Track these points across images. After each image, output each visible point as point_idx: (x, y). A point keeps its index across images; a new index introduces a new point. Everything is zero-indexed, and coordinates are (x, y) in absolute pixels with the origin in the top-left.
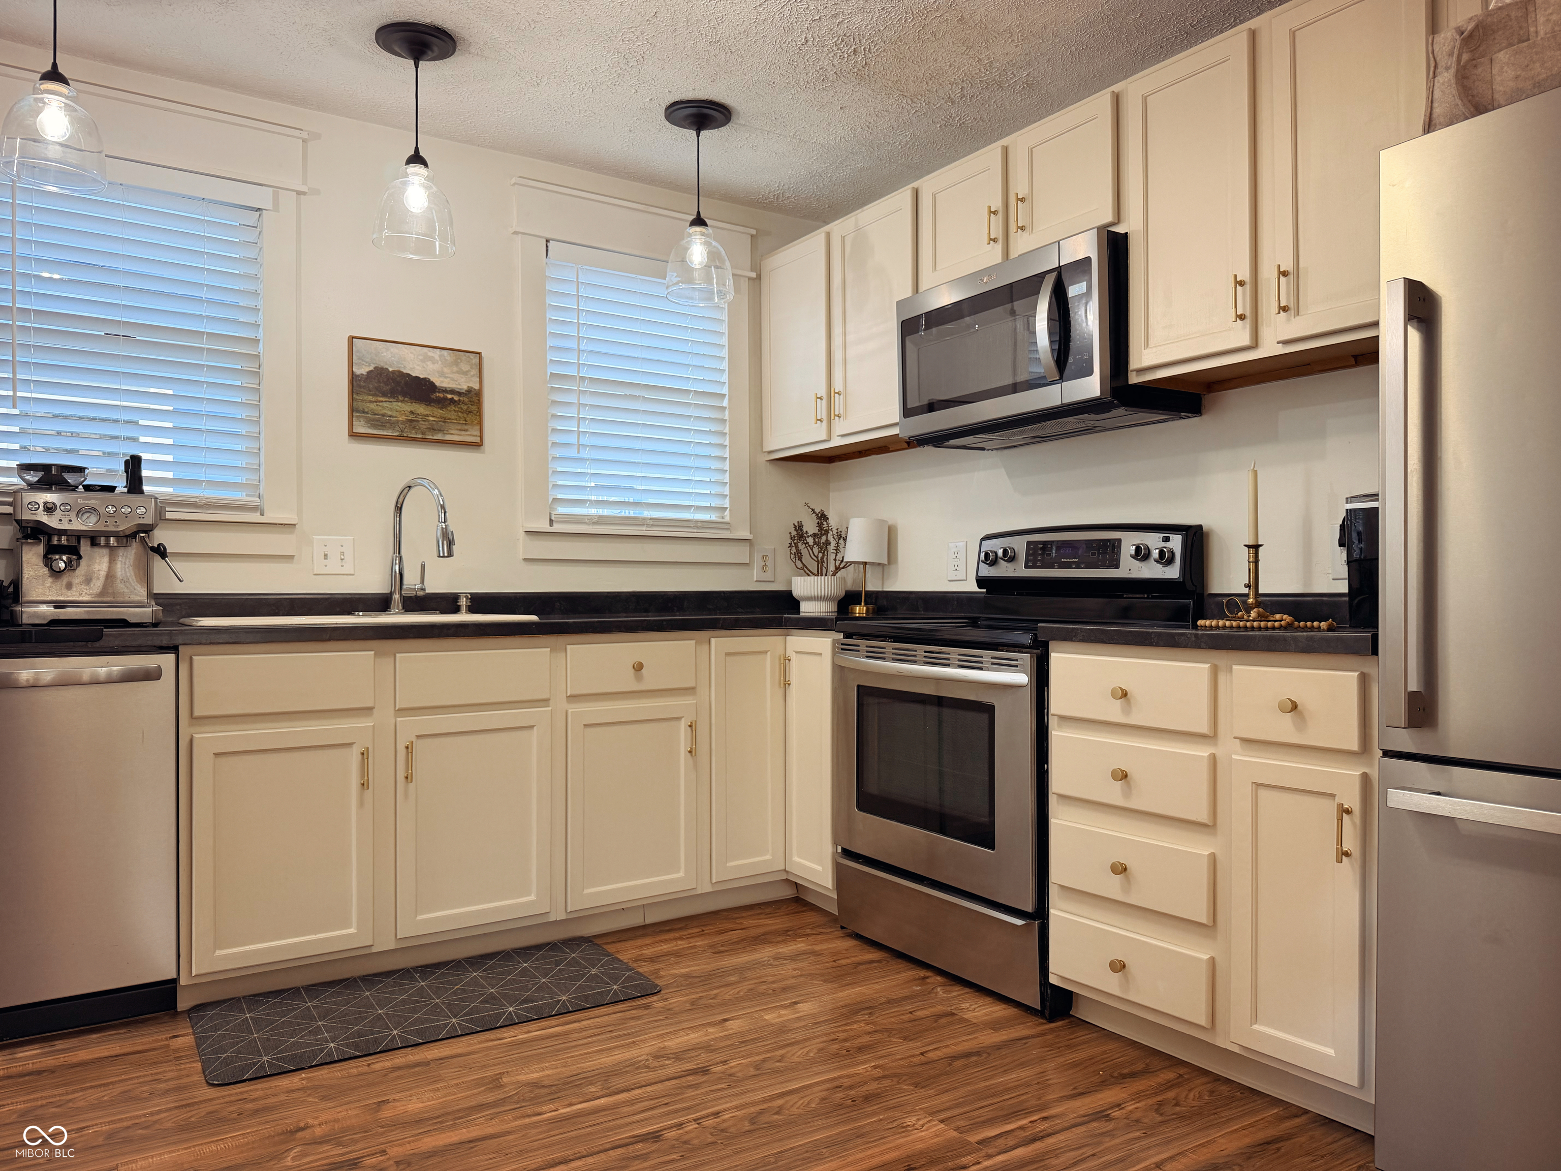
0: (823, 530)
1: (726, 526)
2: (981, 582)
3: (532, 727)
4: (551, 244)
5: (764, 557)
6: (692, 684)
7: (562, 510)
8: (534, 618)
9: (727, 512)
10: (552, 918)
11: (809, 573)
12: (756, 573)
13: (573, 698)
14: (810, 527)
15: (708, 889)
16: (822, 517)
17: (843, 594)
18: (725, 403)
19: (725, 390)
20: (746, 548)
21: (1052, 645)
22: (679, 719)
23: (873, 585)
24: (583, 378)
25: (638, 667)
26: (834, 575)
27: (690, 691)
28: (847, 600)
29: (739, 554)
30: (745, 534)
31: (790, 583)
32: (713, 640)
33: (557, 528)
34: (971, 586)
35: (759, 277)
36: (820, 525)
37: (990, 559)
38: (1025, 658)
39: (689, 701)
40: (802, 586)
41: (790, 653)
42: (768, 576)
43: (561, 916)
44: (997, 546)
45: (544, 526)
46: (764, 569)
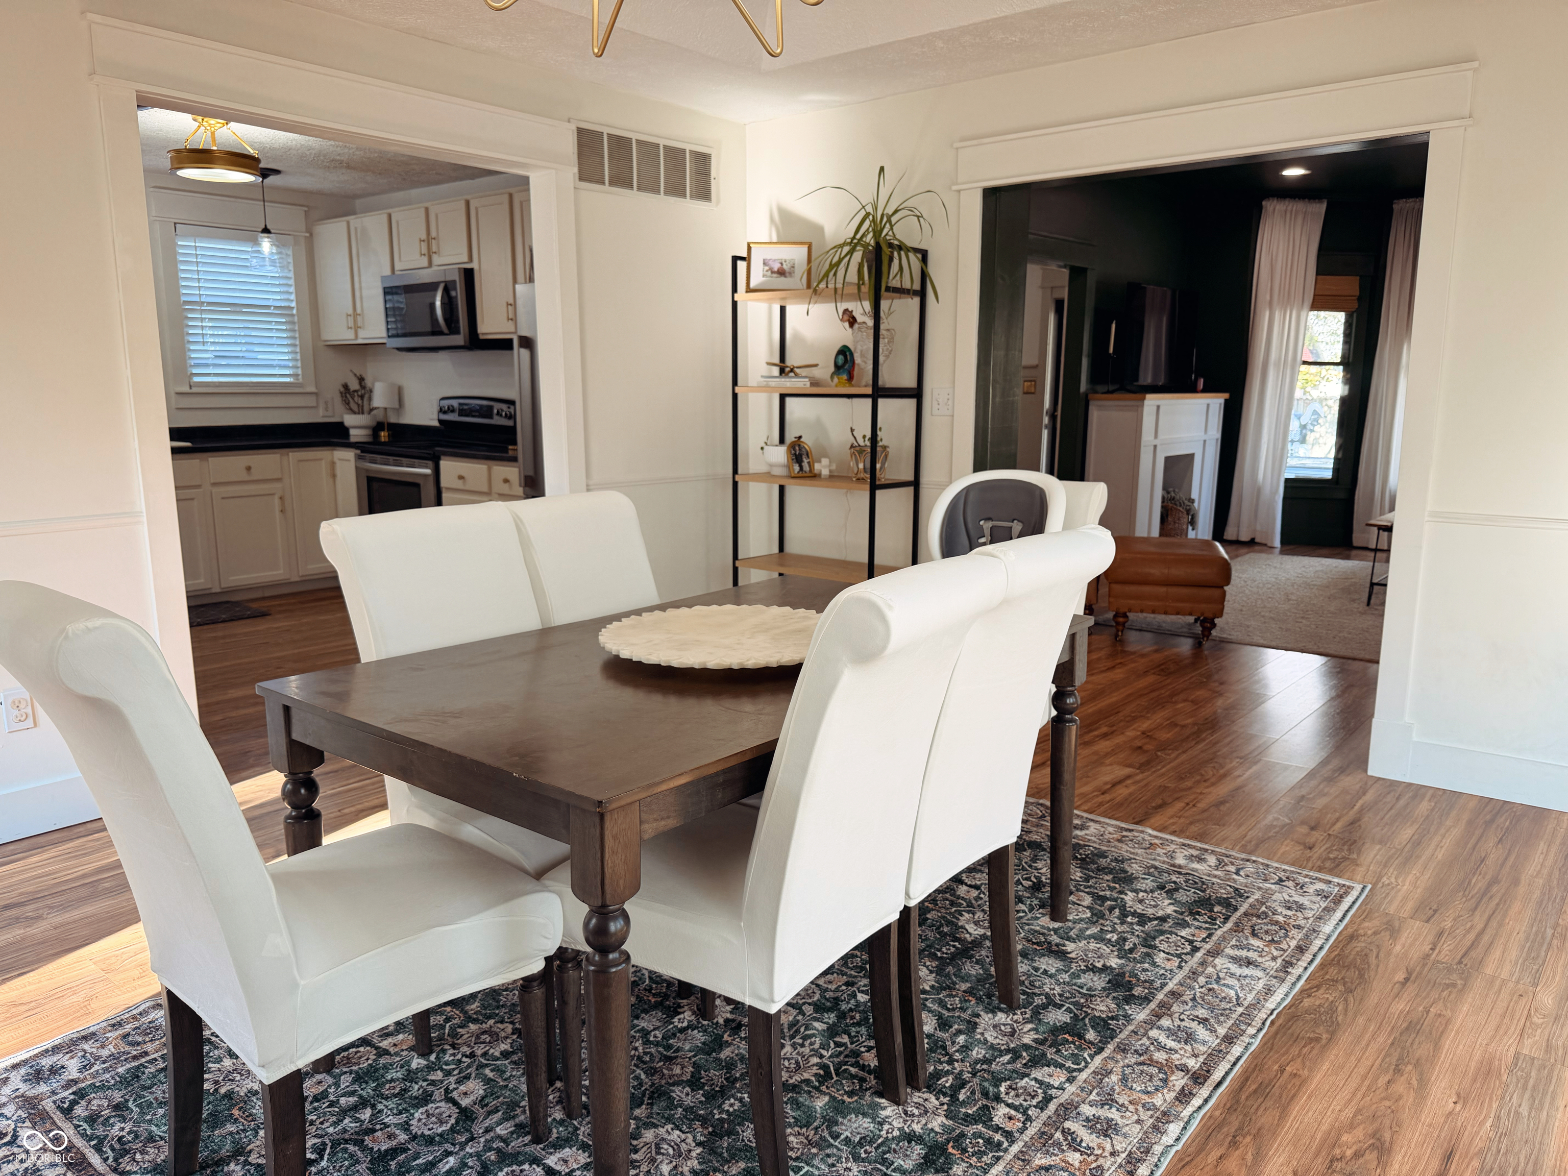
0: (363, 387)
1: (300, 385)
2: (440, 421)
3: (193, 499)
4: (178, 226)
5: (326, 403)
6: (280, 476)
7: (196, 379)
8: (188, 444)
9: (300, 377)
10: (214, 591)
11: (355, 413)
12: (321, 412)
13: (214, 484)
14: (354, 385)
15: (297, 579)
16: (361, 380)
17: (374, 424)
18: (295, 312)
19: (293, 304)
20: (314, 398)
21: (442, 457)
22: (273, 494)
23: (393, 420)
24: (203, 303)
25: (249, 469)
26: (369, 413)
27: (279, 480)
28: (378, 427)
29: (311, 401)
30: (313, 389)
31: (342, 417)
32: (290, 454)
33: (194, 390)
34: (436, 423)
35: (311, 235)
36: (360, 384)
37: (442, 411)
38: (430, 463)
39: (278, 485)
40: (349, 420)
41: (336, 460)
42: (329, 413)
43: (218, 590)
44: (446, 403)
45: (186, 389)
46: (326, 409)
